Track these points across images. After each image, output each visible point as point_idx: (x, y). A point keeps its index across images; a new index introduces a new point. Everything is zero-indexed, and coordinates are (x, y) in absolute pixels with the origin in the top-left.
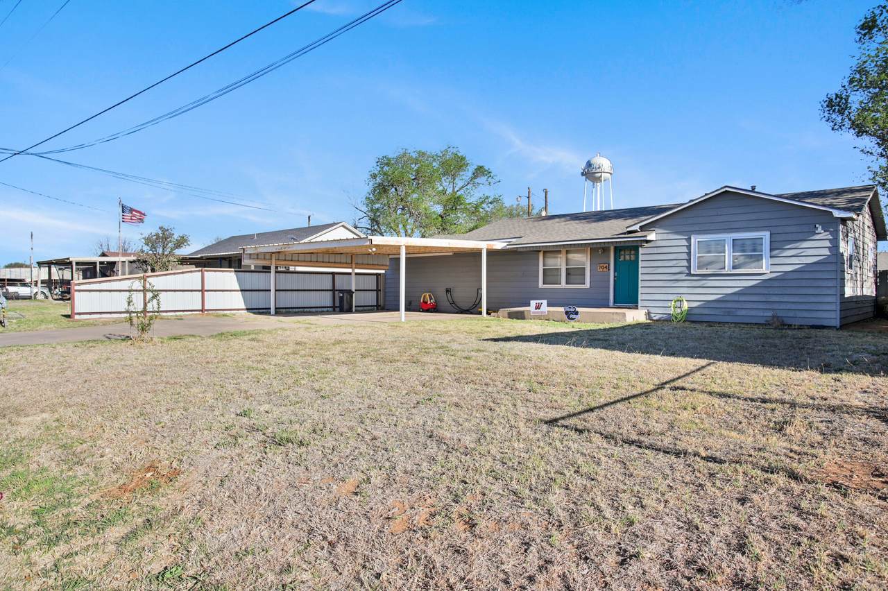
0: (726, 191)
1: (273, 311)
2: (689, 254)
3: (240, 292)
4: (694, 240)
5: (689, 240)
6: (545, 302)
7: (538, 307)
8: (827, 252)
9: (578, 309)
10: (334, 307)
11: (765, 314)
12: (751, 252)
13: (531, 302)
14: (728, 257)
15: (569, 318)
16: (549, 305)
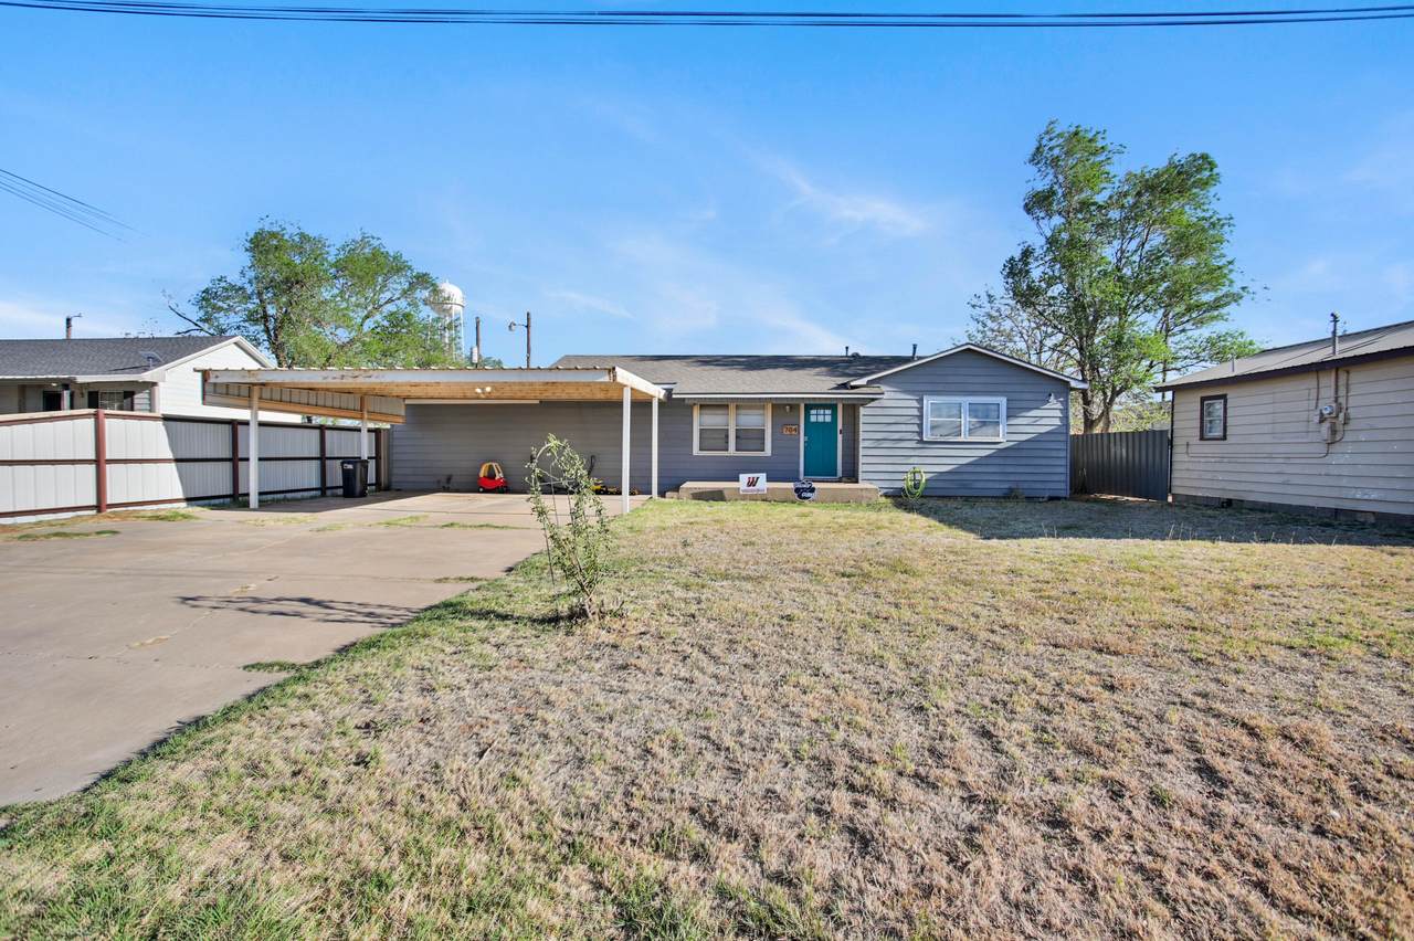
0: (969, 350)
1: (254, 500)
2: (921, 417)
3: (173, 465)
4: (928, 401)
5: (920, 401)
6: (763, 476)
7: (752, 483)
8: (1058, 422)
9: (815, 485)
10: (323, 489)
11: (1002, 487)
12: (985, 419)
13: (741, 476)
14: (966, 420)
15: (800, 497)
16: (769, 480)
